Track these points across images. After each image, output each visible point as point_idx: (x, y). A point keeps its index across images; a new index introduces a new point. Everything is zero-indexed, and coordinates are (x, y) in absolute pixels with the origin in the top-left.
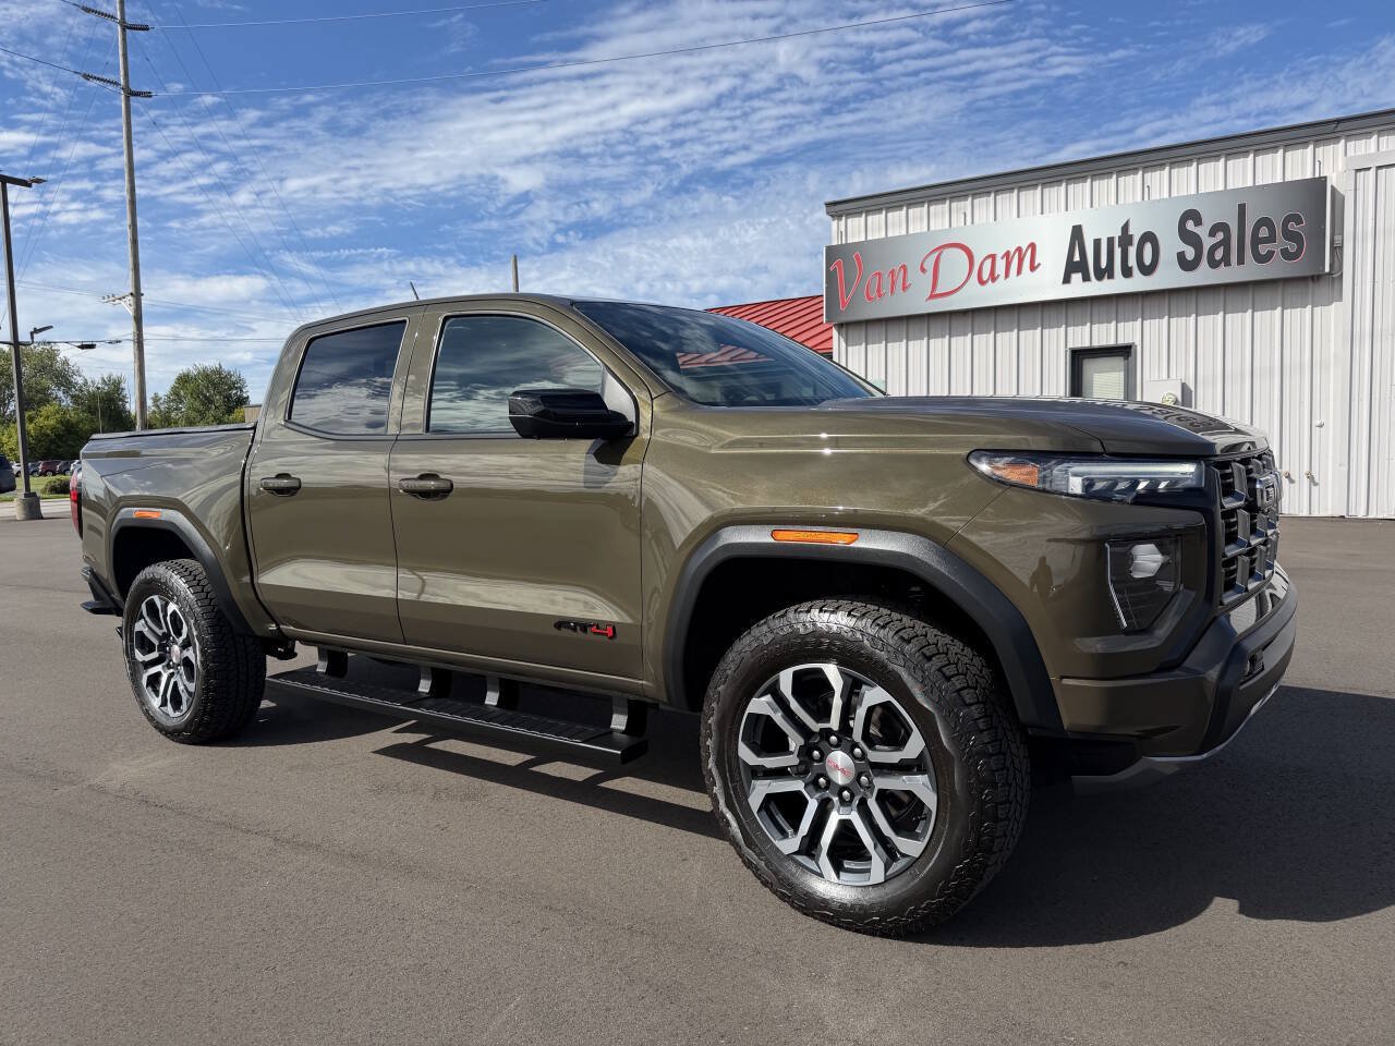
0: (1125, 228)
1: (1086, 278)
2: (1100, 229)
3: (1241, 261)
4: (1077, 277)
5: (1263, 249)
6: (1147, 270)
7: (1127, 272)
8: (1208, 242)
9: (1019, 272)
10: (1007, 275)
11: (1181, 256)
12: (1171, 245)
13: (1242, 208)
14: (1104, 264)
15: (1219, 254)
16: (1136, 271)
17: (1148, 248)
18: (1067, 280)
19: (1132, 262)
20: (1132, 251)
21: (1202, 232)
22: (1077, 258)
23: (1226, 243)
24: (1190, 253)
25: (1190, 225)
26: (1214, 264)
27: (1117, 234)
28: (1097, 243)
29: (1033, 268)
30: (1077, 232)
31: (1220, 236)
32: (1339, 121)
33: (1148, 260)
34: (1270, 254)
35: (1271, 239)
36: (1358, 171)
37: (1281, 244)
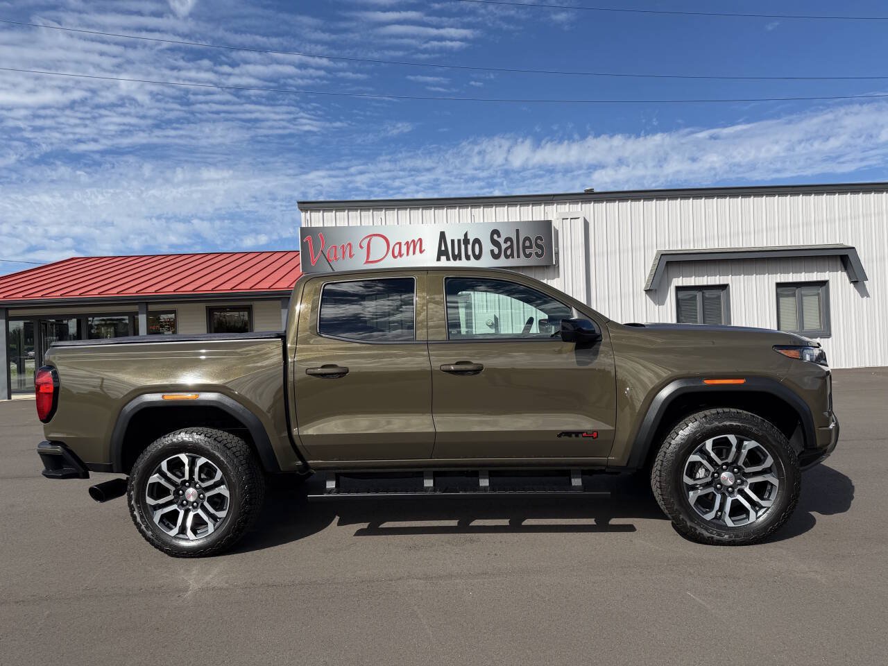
0: (466, 235)
1: (448, 259)
2: (454, 235)
3: (518, 257)
4: (443, 257)
5: (528, 251)
6: (478, 257)
7: (468, 258)
8: (504, 246)
9: (414, 253)
10: (408, 254)
11: (492, 251)
12: (487, 246)
13: (517, 231)
14: (456, 253)
15: (509, 252)
16: (472, 257)
17: (477, 246)
18: (439, 259)
19: (470, 253)
20: (470, 247)
21: (501, 240)
22: (443, 248)
23: (511, 247)
24: (496, 251)
25: (495, 237)
26: (507, 257)
27: (462, 238)
28: (453, 241)
29: (421, 251)
30: (443, 235)
31: (509, 243)
32: (554, 195)
33: (477, 252)
34: (531, 254)
35: (531, 247)
36: (563, 219)
37: (534, 250)
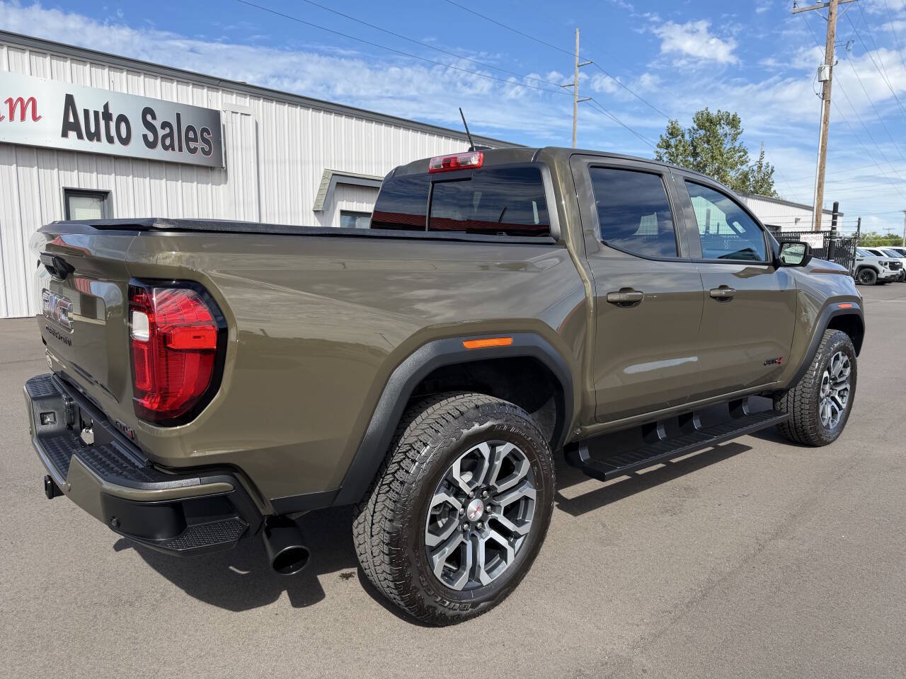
0: (106, 107)
1: (80, 137)
2: (87, 102)
3: (180, 150)
4: (72, 134)
5: (192, 145)
6: (125, 141)
7: (110, 140)
8: (161, 133)
9: (23, 118)
10: (12, 118)
11: (145, 137)
12: (138, 129)
13: (178, 115)
14: (93, 130)
15: (168, 142)
16: (116, 139)
17: (123, 125)
18: (65, 134)
19: (113, 133)
20: (113, 125)
21: (157, 124)
22: (71, 119)
23: (171, 135)
24: (151, 138)
25: (149, 118)
26: (166, 148)
27: (101, 110)
28: (86, 112)
29: (35, 118)
30: (70, 100)
31: (167, 130)
32: (221, 80)
33: (124, 135)
34: (196, 149)
35: (195, 140)
36: (233, 112)
37: (200, 145)
